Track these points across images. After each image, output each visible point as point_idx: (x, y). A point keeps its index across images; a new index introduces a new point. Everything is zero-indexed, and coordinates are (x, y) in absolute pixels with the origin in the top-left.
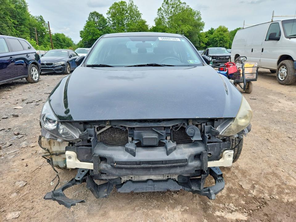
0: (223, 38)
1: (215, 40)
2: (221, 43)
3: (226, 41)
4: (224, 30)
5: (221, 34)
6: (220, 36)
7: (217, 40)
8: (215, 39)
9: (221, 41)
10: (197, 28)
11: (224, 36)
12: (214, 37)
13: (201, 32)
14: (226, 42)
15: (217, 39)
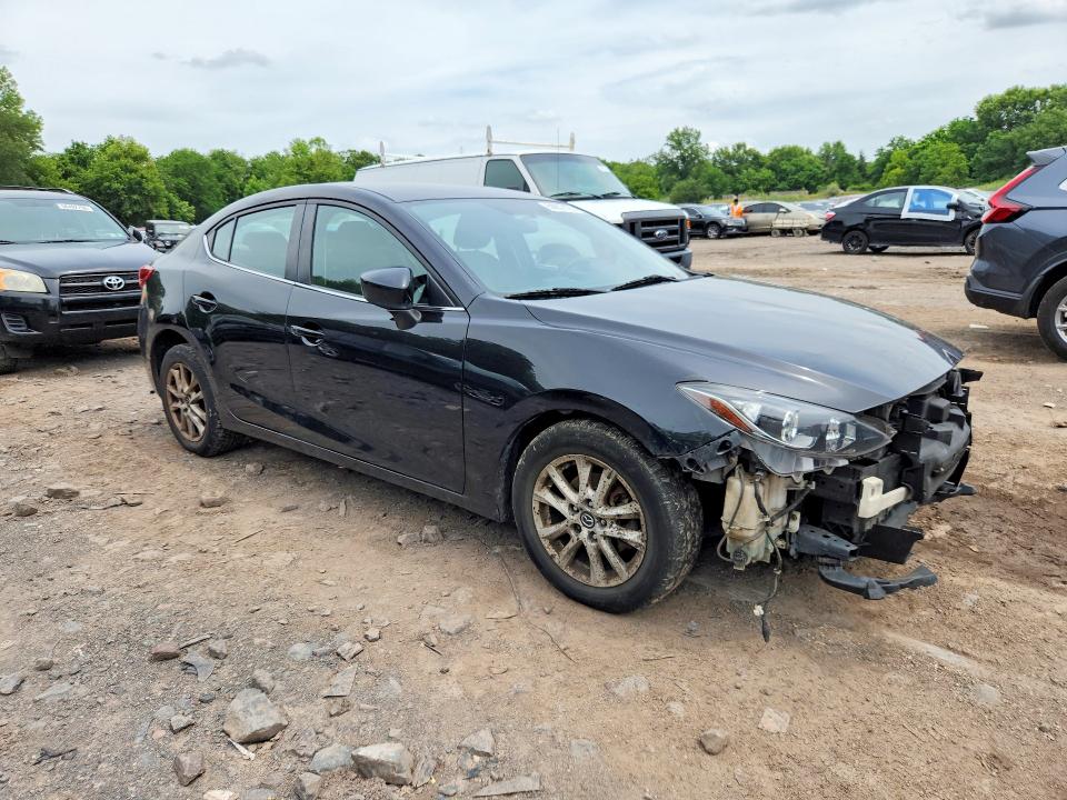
0: (140, 183)
1: (109, 188)
2: (136, 202)
3: (153, 193)
4: (134, 155)
5: (126, 169)
6: (126, 176)
7: (117, 191)
8: (107, 184)
9: (134, 193)
10: (14, 140)
11: (142, 177)
12: (102, 179)
13: (38, 153)
14: (154, 199)
15: (116, 185)
